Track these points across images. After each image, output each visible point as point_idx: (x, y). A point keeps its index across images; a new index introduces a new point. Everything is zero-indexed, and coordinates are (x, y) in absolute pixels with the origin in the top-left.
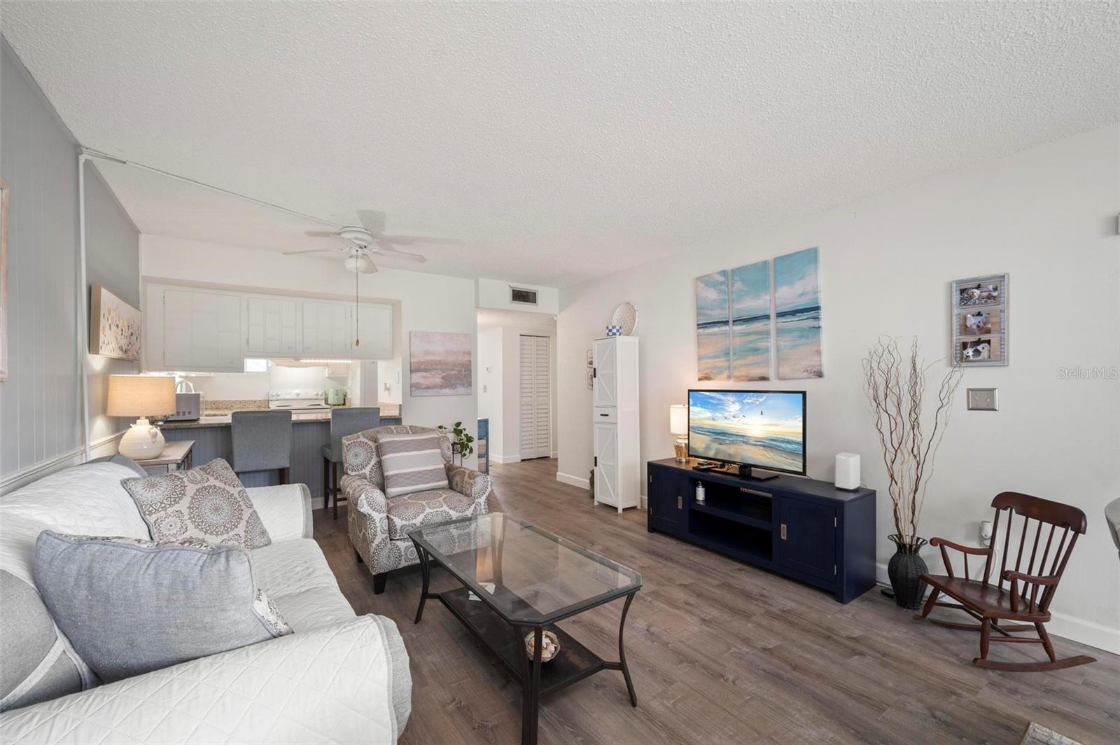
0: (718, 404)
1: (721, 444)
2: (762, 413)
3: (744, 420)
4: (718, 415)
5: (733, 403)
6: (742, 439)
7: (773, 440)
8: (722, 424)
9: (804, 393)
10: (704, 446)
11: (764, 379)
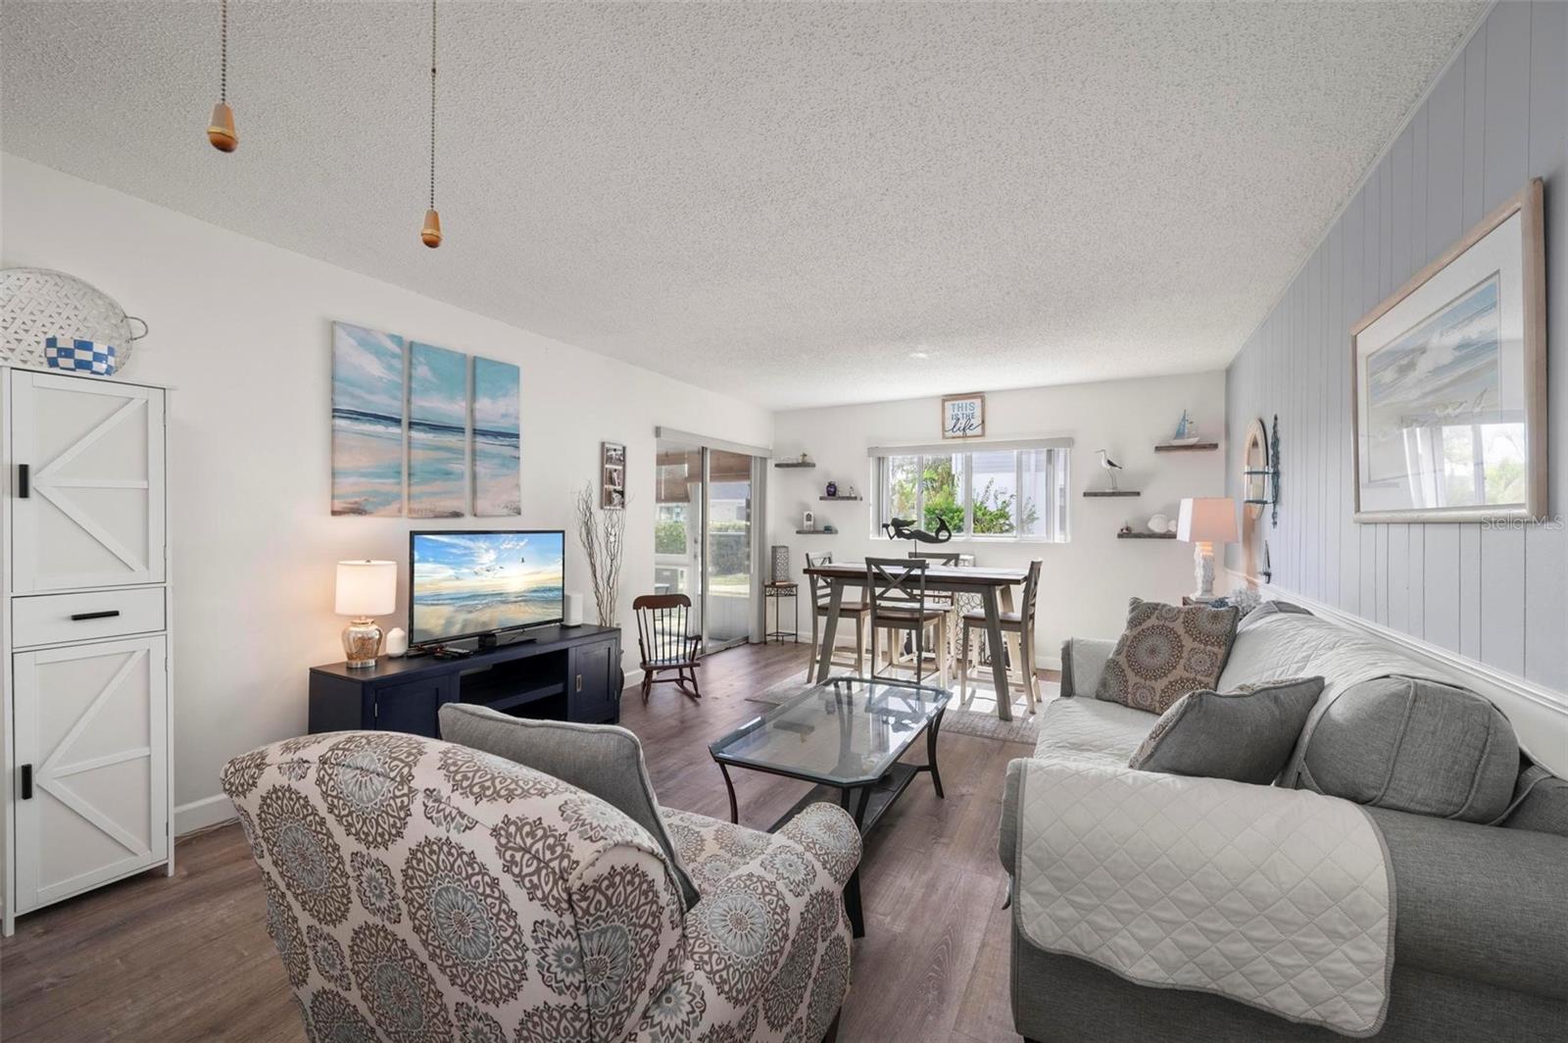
0: (465, 555)
1: (471, 612)
2: (523, 561)
3: (501, 573)
4: (465, 571)
5: (487, 550)
6: (501, 598)
7: (535, 591)
8: (470, 582)
9: (563, 532)
10: (442, 622)
11: (457, 515)
